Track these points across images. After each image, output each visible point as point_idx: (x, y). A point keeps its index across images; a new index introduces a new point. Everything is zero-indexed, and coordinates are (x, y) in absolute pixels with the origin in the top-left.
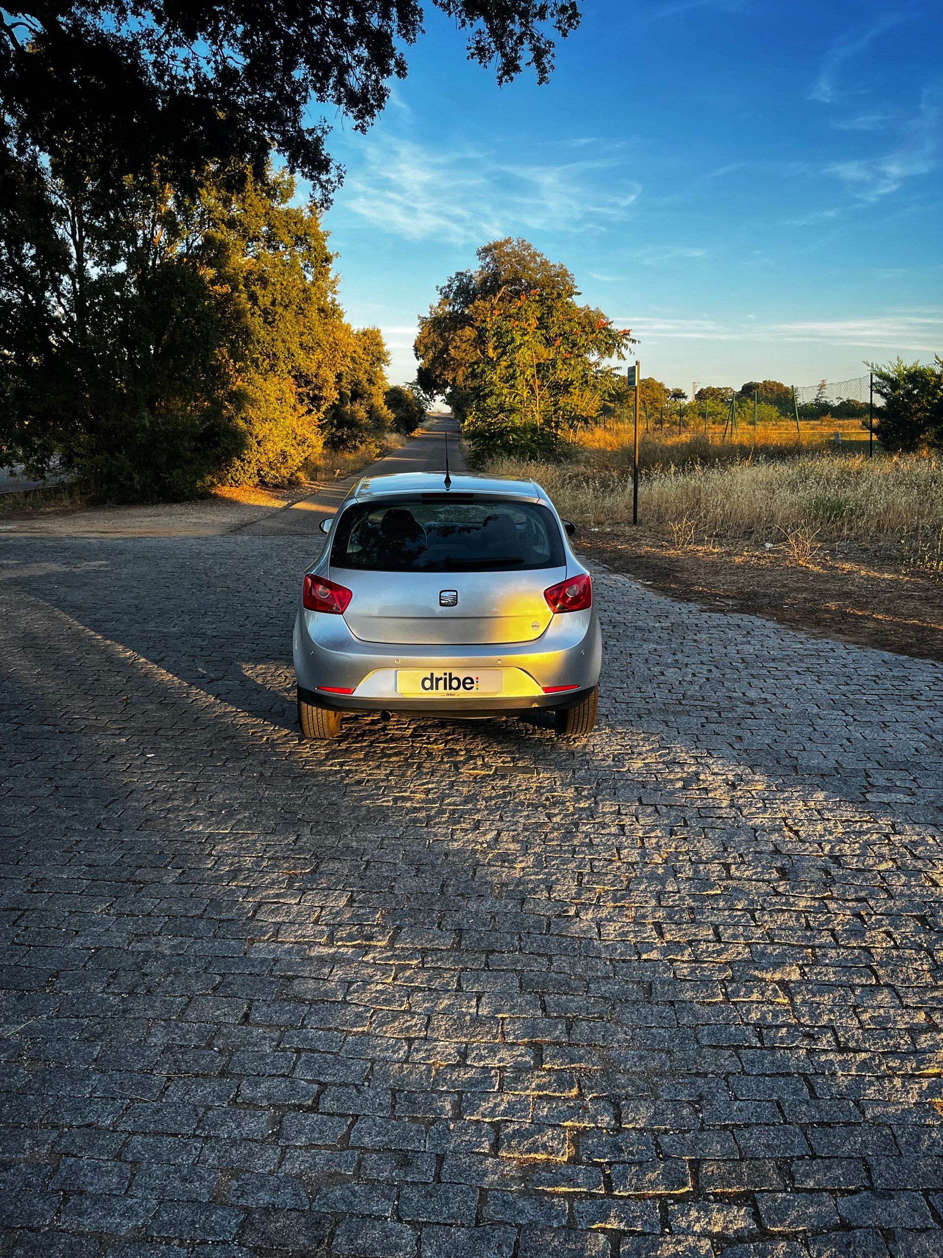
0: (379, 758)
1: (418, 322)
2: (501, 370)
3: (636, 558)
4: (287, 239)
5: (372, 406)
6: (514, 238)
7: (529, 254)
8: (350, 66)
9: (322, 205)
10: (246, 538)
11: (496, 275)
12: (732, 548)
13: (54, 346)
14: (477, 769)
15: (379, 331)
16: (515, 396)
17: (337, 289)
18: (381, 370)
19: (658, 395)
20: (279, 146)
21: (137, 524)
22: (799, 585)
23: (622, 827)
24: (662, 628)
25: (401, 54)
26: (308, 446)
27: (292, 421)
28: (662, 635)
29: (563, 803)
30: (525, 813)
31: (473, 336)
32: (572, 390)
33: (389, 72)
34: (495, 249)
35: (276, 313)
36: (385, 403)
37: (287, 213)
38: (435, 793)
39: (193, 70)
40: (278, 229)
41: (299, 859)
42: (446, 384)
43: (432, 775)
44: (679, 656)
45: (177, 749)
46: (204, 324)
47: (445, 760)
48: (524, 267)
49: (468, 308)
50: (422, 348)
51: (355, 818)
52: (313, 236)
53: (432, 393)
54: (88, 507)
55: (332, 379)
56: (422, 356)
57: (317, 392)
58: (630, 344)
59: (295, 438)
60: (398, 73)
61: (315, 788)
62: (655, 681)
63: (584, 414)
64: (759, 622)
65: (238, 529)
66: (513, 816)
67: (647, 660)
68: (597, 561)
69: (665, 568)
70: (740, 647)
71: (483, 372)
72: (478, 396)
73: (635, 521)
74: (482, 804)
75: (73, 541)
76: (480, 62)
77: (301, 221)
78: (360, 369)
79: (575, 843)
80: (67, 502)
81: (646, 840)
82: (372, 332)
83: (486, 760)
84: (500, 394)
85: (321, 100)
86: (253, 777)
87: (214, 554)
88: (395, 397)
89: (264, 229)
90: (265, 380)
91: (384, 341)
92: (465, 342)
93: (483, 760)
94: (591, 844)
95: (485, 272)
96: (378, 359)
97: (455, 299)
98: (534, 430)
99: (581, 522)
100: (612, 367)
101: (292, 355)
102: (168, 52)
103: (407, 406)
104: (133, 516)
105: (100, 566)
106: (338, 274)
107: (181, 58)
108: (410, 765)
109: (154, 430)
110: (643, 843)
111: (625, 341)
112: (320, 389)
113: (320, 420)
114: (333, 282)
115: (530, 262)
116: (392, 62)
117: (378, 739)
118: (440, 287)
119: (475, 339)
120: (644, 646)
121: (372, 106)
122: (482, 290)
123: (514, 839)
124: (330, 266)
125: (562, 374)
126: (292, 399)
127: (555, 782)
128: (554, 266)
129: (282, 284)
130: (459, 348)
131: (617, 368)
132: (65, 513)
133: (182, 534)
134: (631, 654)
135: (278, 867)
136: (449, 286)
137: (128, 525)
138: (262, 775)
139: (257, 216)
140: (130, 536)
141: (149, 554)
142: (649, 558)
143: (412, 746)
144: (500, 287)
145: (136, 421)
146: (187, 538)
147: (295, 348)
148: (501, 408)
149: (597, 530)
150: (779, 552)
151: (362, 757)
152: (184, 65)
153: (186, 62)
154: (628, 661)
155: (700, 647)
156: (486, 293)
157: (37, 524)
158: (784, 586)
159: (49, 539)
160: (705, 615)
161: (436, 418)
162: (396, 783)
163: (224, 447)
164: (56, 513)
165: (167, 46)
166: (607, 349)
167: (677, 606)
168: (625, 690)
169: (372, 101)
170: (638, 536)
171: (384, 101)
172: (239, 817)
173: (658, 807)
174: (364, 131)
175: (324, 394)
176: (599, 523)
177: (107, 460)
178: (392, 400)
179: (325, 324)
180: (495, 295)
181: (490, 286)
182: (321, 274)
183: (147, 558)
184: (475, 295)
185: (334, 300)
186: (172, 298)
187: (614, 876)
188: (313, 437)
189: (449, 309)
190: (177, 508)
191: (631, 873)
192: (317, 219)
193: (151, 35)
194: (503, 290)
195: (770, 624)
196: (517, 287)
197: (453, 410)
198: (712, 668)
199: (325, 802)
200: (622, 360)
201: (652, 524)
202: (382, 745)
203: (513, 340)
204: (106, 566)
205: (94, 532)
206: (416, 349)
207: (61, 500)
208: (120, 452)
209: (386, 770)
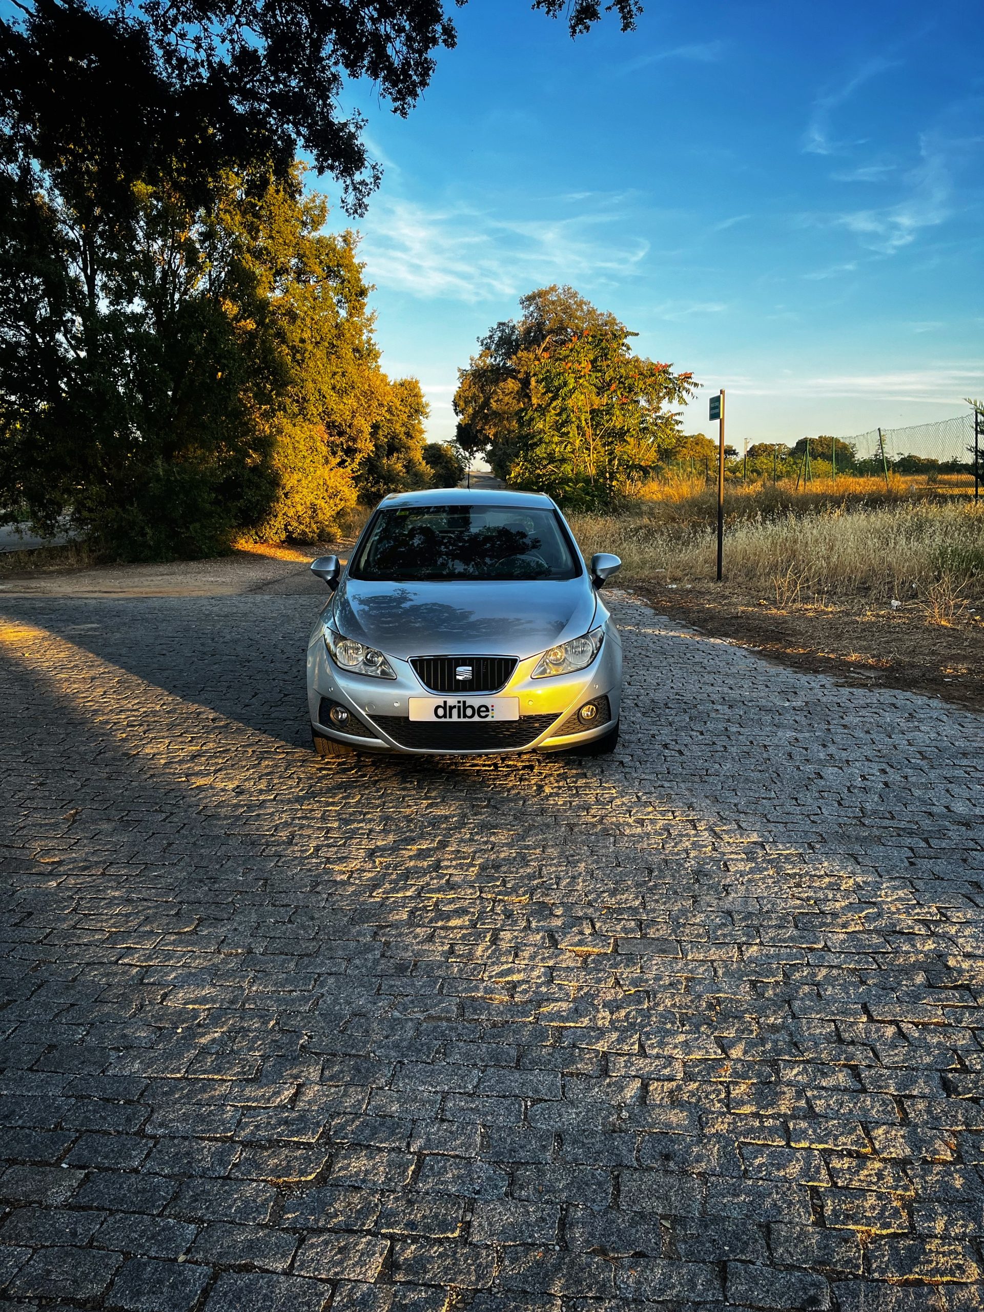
0: (431, 921)
1: (458, 374)
2: (551, 416)
3: (732, 618)
4: (318, 269)
5: (410, 461)
6: (560, 286)
7: (575, 302)
8: (388, 37)
9: (356, 212)
10: (267, 597)
11: (540, 325)
12: (849, 607)
13: (64, 391)
14: (586, 945)
15: (417, 382)
16: (566, 446)
17: (373, 327)
18: (419, 423)
19: (709, 452)
20: (306, 142)
21: (146, 583)
22: (954, 652)
23: (855, 1071)
24: (794, 709)
25: (450, 20)
26: (341, 500)
27: (323, 471)
28: (797, 718)
29: (740, 1018)
30: (682, 1038)
31: (516, 389)
32: (628, 439)
33: (434, 41)
34: (540, 297)
35: (306, 350)
36: (424, 459)
37: (319, 241)
38: (525, 992)
39: (205, 50)
40: (308, 259)
41: (298, 1145)
42: (487, 440)
43: (516, 955)
44: (832, 749)
45: (129, 901)
46: (226, 362)
47: (534, 925)
48: (571, 316)
49: (511, 359)
50: (462, 403)
51: (396, 1046)
52: (346, 266)
53: (472, 450)
54: (96, 565)
55: (367, 429)
56: (462, 412)
57: (350, 444)
58: (692, 388)
59: (327, 491)
60: (445, 41)
61: (331, 980)
62: (814, 787)
63: (642, 464)
64: (920, 701)
65: (259, 588)
66: (662, 1044)
67: (790, 755)
68: (684, 622)
69: (773, 631)
70: (909, 736)
71: (532, 419)
72: (526, 444)
73: (719, 577)
74: (604, 1017)
75: (69, 602)
76: (548, 13)
77: (334, 249)
78: (397, 422)
79: (783, 1109)
80: (72, 561)
81: (907, 1103)
82: (410, 383)
83: (598, 925)
84: (551, 442)
85: (354, 76)
86: (237, 954)
87: (226, 616)
88: (434, 454)
89: (294, 261)
90: (294, 425)
91: (422, 392)
92: (508, 394)
93: (593, 927)
94: (810, 1114)
95: (529, 321)
96: (417, 411)
97: (496, 350)
98: (587, 481)
99: (655, 578)
100: (674, 412)
101: (324, 397)
102: (177, 30)
103: (446, 463)
104: (145, 575)
105: (89, 630)
106: (375, 311)
107: (191, 36)
108: (480, 936)
109: (168, 479)
110: (903, 1110)
111: (686, 385)
112: (354, 440)
113: (353, 472)
114: (368, 320)
115: (577, 310)
116: (438, 28)
117: (428, 884)
118: (481, 338)
119: (518, 392)
120: (779, 734)
121: (414, 84)
122: (526, 340)
123: (675, 1101)
124: (366, 300)
125: (617, 422)
126: (324, 449)
127: (715, 971)
128: (602, 315)
129: (313, 319)
130: (501, 401)
131: (679, 414)
132: (70, 572)
133: (194, 594)
134: (765, 746)
135: (258, 1167)
136: (491, 337)
137: (136, 584)
138: (250, 951)
139: (285, 244)
140: (135, 596)
141: (150, 616)
142: (748, 618)
143: (480, 897)
144: (544, 337)
145: (148, 469)
146: (199, 598)
147: (326, 389)
148: (551, 458)
149: (674, 586)
150: (910, 611)
151: (405, 917)
152: (194, 45)
153: (197, 40)
154: (765, 756)
155: (856, 735)
156: (530, 344)
157: (34, 584)
158: (933, 653)
159: (40, 599)
160: (845, 691)
161: (475, 477)
162: (461, 970)
163: (248, 499)
164: (60, 573)
165: (174, 22)
166: (668, 393)
167: (804, 679)
168: (776, 802)
169: (414, 77)
170: (727, 593)
171: (428, 75)
172: (203, 1041)
173: (903, 1025)
174: (404, 114)
175: (359, 445)
176: (675, 580)
177: (117, 513)
178: (430, 457)
179: (360, 365)
180: (539, 346)
181: (534, 336)
182: (355, 310)
183: (147, 620)
184: (518, 346)
185: (370, 339)
186: (191, 333)
187: (880, 1197)
188: (346, 489)
189: (489, 361)
190: (193, 565)
191: (906, 1189)
192: (351, 249)
193: (157, 10)
194: (547, 340)
195: (935, 703)
196: (562, 337)
197: (494, 469)
198: (884, 766)
199: (347, 1010)
200: (683, 406)
201: (740, 579)
202: (435, 896)
203: (566, 384)
204: (95, 629)
205: (96, 592)
206: (456, 405)
207: (67, 558)
208: (132, 505)
209: (443, 944)
